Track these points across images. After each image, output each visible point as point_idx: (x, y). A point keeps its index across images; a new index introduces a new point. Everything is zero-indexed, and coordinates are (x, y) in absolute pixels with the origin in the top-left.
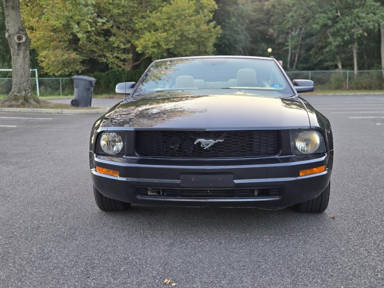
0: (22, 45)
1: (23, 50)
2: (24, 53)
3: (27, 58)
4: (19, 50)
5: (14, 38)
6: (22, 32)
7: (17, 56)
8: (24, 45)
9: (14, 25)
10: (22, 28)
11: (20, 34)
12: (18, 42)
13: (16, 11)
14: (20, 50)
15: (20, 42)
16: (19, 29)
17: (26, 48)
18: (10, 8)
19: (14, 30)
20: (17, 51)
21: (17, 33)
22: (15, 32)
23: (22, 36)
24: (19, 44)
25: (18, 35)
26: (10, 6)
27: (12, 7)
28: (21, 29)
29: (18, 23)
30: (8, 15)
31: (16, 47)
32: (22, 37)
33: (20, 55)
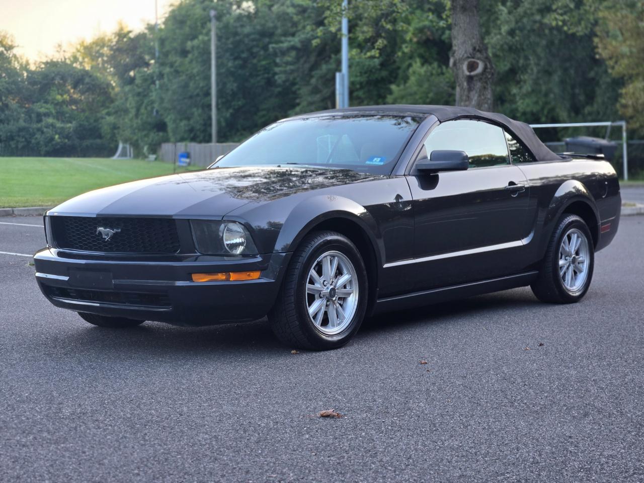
0: (476, 80)
1: (478, 90)
2: (480, 96)
3: (486, 105)
4: (470, 89)
5: (462, 67)
6: (478, 55)
7: (466, 101)
8: (481, 79)
9: (464, 42)
10: (479, 47)
11: (473, 58)
12: (468, 74)
13: (471, 14)
14: (472, 91)
15: (473, 73)
16: (474, 49)
17: (485, 85)
18: (458, 9)
19: (463, 52)
20: (466, 93)
21: (468, 57)
22: (465, 55)
23: (478, 61)
24: (470, 79)
25: (471, 62)
26: (458, 6)
27: (462, 7)
28: (477, 48)
29: (473, 38)
30: (455, 24)
31: (465, 84)
32: (477, 64)
33: (472, 100)
